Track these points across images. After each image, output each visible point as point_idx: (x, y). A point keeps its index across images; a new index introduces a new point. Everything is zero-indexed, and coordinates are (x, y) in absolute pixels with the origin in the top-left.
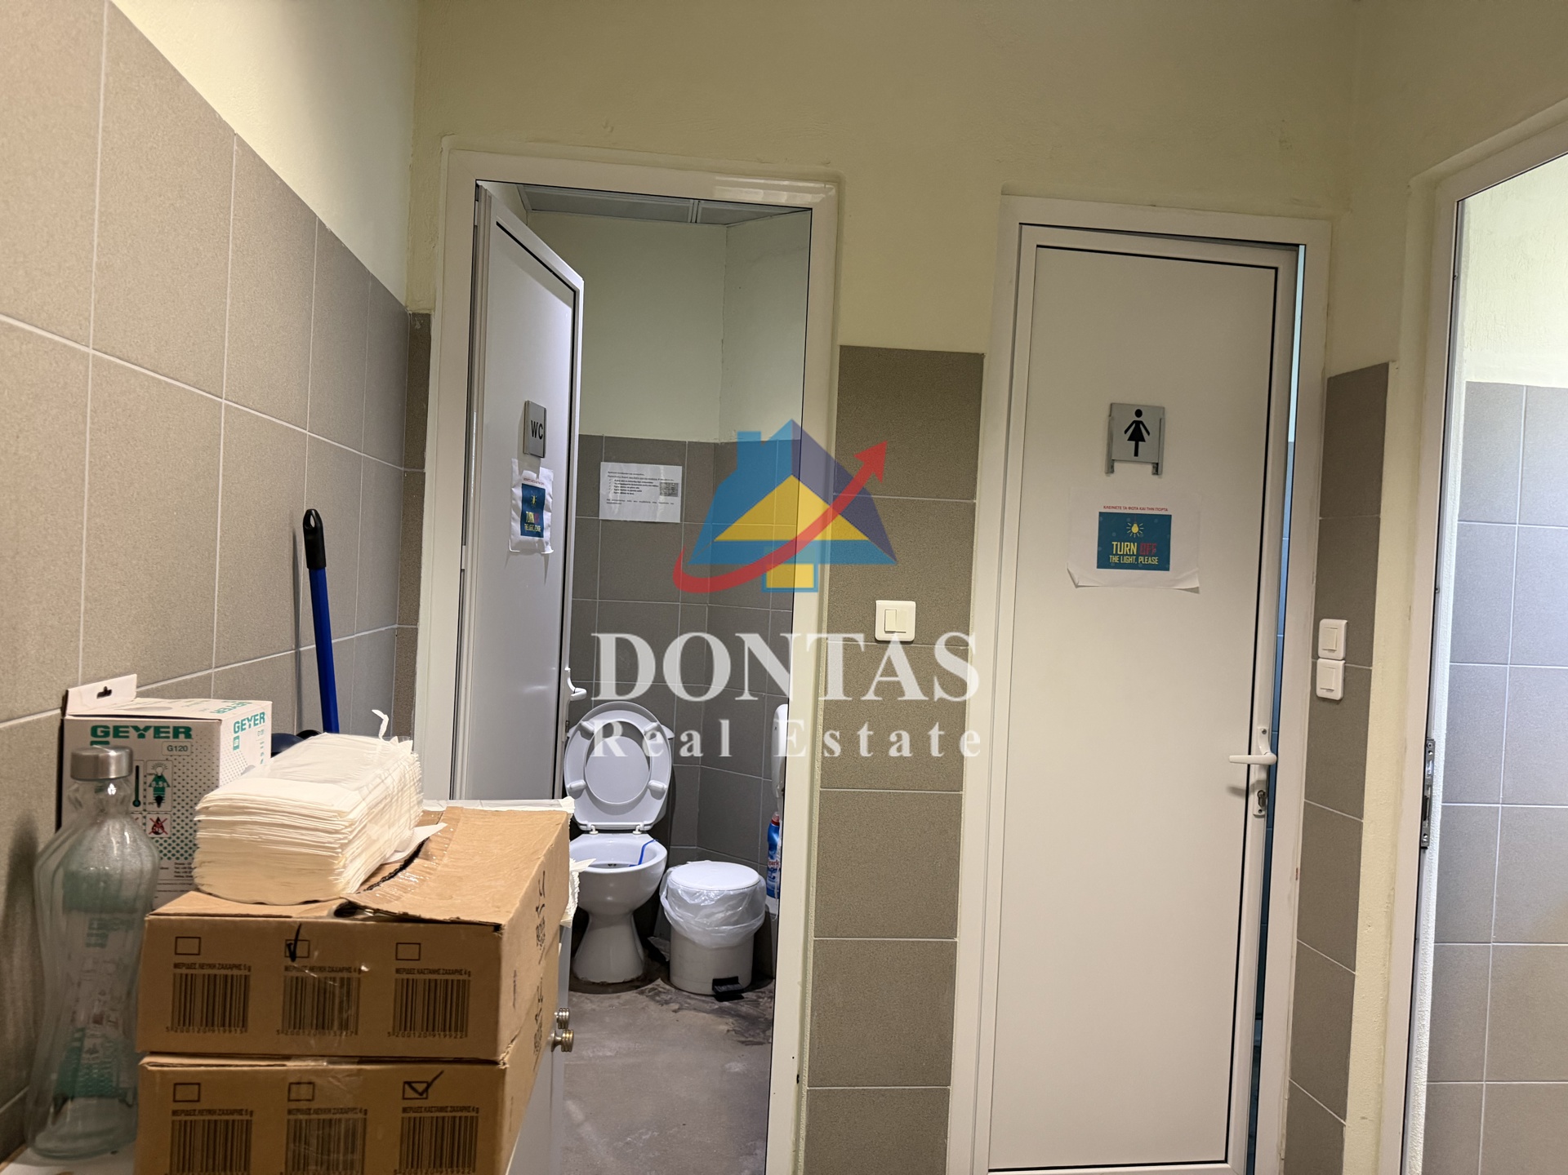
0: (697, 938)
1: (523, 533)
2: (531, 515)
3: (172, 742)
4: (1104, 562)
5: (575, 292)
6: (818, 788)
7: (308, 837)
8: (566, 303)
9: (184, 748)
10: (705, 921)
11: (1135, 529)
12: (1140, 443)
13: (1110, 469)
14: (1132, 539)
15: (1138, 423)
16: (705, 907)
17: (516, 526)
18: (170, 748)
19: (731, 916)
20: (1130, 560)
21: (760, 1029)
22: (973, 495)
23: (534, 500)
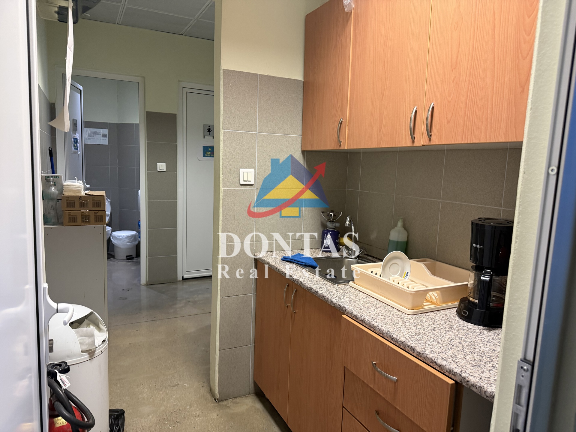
0: (121, 247)
1: (74, 149)
2: (75, 145)
3: (56, 178)
4: (204, 156)
5: (81, 90)
6: (147, 201)
7: (78, 188)
8: (79, 94)
9: (58, 179)
10: (123, 242)
11: (210, 149)
12: (210, 132)
13: (204, 137)
14: (209, 151)
15: (209, 128)
16: (123, 239)
17: (73, 147)
18: (56, 179)
19: (130, 241)
20: (209, 155)
21: (139, 263)
22: (176, 142)
23: (76, 141)
